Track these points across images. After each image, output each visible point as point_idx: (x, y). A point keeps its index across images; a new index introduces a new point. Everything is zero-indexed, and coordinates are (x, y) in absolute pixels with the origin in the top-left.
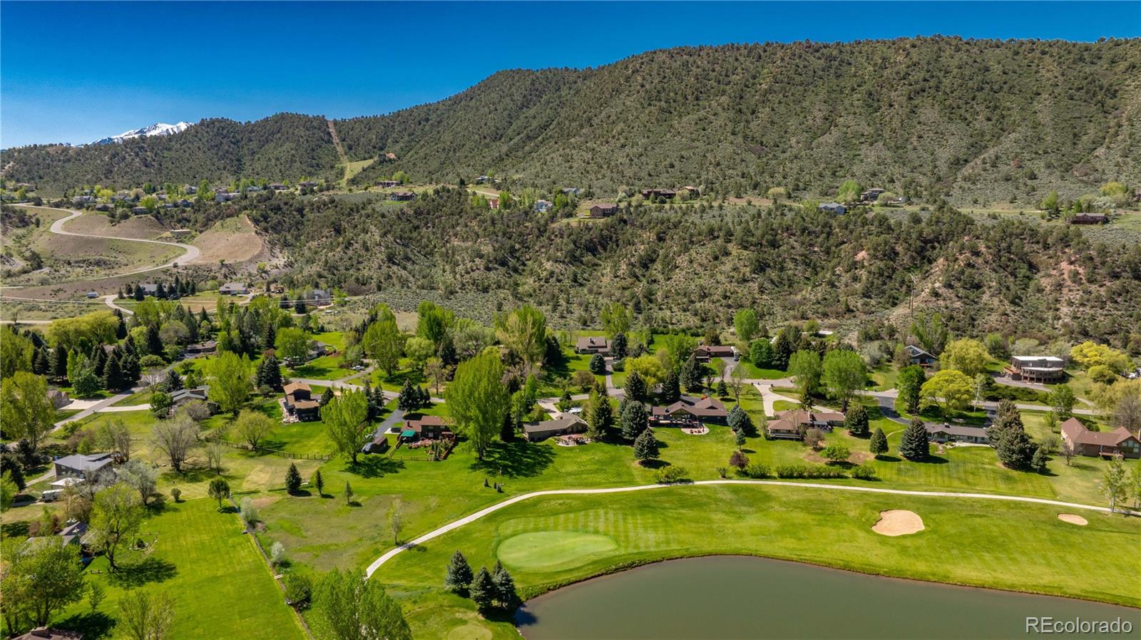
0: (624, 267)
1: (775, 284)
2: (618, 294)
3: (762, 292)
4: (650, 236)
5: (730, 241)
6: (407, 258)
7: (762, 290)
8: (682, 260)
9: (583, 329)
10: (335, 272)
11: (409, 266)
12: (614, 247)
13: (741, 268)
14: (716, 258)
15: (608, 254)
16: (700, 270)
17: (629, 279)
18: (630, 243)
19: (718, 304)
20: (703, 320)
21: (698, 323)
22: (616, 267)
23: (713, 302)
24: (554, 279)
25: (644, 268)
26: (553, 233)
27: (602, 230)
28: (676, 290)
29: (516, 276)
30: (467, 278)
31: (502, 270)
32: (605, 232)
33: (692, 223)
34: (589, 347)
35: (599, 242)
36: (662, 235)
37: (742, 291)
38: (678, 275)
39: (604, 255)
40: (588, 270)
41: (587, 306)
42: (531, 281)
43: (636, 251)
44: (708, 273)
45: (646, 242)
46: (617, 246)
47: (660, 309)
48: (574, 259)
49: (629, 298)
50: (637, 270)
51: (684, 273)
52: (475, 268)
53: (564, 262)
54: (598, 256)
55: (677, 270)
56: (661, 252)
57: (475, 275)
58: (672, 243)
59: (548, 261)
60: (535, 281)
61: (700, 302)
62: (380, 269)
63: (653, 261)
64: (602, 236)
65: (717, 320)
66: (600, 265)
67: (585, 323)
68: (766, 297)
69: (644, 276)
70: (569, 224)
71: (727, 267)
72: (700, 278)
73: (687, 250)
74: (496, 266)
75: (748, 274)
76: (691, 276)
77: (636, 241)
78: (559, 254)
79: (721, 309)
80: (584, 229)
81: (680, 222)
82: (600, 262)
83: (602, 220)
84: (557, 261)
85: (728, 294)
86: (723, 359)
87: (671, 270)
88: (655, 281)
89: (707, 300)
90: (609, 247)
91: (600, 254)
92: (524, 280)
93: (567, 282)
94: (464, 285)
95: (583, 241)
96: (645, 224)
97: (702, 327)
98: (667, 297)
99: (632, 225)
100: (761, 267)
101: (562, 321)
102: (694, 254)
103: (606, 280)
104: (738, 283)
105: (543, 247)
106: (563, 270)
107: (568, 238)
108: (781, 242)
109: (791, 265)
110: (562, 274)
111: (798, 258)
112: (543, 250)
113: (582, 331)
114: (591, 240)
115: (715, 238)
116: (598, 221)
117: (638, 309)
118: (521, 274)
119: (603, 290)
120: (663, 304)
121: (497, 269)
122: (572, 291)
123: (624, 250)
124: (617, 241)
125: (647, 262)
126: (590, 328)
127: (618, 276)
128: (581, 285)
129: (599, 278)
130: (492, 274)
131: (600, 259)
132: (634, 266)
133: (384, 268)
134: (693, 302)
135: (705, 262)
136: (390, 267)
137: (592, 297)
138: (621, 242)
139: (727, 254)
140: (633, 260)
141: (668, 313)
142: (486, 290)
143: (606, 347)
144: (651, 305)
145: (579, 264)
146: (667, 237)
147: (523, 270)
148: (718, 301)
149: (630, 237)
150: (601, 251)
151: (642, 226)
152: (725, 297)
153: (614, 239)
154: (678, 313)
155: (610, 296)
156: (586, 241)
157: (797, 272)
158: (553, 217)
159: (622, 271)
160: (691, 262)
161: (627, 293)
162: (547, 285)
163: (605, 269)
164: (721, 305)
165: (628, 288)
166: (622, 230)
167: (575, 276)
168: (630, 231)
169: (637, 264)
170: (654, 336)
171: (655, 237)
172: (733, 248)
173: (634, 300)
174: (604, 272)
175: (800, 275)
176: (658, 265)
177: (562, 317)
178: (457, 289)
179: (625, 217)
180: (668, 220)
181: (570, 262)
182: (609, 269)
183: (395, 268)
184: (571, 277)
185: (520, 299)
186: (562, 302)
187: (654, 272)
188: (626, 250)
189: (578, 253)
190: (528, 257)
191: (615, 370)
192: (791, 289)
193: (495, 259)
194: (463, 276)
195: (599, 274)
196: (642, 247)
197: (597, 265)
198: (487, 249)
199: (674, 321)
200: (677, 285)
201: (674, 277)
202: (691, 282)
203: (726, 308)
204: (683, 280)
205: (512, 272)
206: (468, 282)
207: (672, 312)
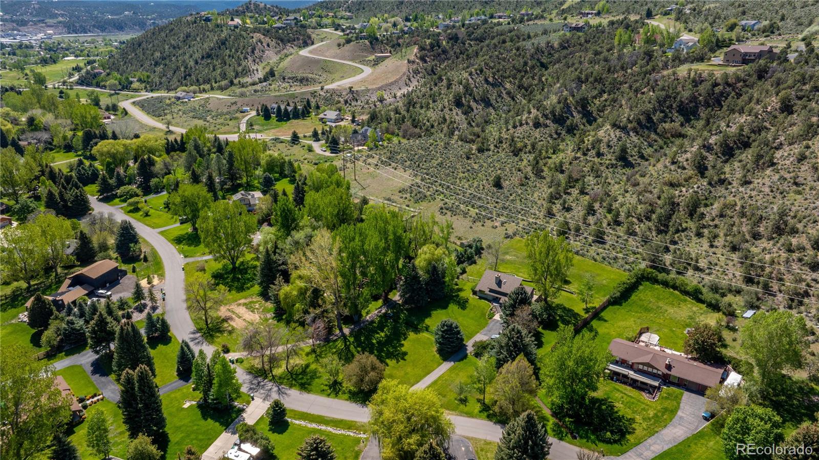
2: (657, 191)
6: (484, 100)
8: (790, 154)
10: (411, 108)
11: (479, 109)
16: (809, 177)
17: (688, 170)
19: (796, 256)
21: (738, 283)
23: (790, 251)
24: (595, 151)
25: (725, 155)
26: (647, 84)
28: (743, 207)
30: (510, 134)
31: (553, 128)
34: (491, 291)
38: (764, 180)
47: (699, 235)
48: (646, 125)
50: (711, 158)
51: (777, 177)
52: (524, 122)
53: (624, 128)
55: (769, 170)
57: (519, 131)
60: (574, 150)
61: (769, 239)
62: (442, 110)
63: (746, 146)
65: (775, 287)
72: (799, 193)
74: (548, 122)
76: (785, 186)
79: (796, 266)
84: (617, 126)
87: (761, 168)
88: (724, 182)
89: (783, 239)
91: (698, 119)
93: (609, 158)
94: (501, 142)
95: (678, 99)
97: (739, 292)
98: (721, 216)
101: (541, 222)
103: (659, 164)
110: (609, 146)
114: (694, 97)
117: (666, 227)
119: (644, 180)
120: (708, 227)
121: (547, 126)
125: (736, 146)
127: (677, 162)
128: (629, 165)
130: (537, 134)
132: (710, 149)
134: (757, 236)
136: (451, 110)
140: (712, 140)
141: (706, 244)
142: (517, 152)
145: (648, 132)
148: (802, 249)
154: (720, 250)
160: (802, 159)
162: (582, 158)
164: (800, 260)
167: (623, 151)
169: (717, 148)
170: (643, 286)
176: (748, 155)
181: (634, 129)
183: (455, 111)
184: (619, 152)
185: (539, 174)
191: (475, 352)
193: (552, 112)
194: (508, 130)
196: (743, 120)
197: (682, 136)
199: (702, 264)
200: (751, 197)
201: (756, 181)
202: (779, 196)
203: (807, 268)
204: (767, 190)
205: (564, 133)
206: (507, 139)
207: (712, 246)
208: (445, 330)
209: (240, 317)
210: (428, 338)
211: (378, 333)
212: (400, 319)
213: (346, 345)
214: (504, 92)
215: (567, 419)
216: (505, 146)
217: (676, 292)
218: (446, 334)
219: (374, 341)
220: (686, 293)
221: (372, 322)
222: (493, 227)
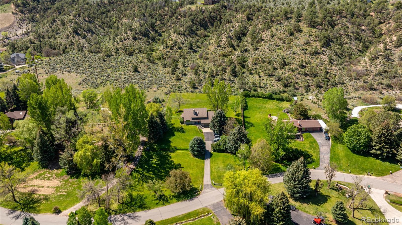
0: (225, 39)
1: (339, 56)
2: (220, 59)
3: (332, 63)
4: (242, 16)
5: (300, 21)
6: (89, 30)
7: (331, 62)
8: (266, 35)
9: (192, 92)
10: (41, 39)
11: (89, 35)
12: (218, 24)
13: (312, 42)
14: (292, 34)
15: (214, 29)
16: (280, 43)
17: (227, 49)
18: (229, 22)
19: (296, 72)
20: (286, 86)
21: (282, 89)
22: (219, 39)
23: (293, 71)
24: (177, 47)
25: (238, 40)
26: (180, 14)
27: (211, 13)
28: (262, 59)
29: (154, 43)
30: (121, 45)
31: (144, 39)
32: (213, 14)
33: (270, 8)
34: (193, 119)
35: (209, 20)
36: (250, 16)
37: (315, 61)
38: (263, 46)
39: (212, 29)
40: (201, 40)
41: (196, 71)
42: (161, 47)
43: (233, 28)
44: (286, 45)
45: (240, 21)
46: (221, 23)
47: (251, 74)
48: (192, 32)
49: (228, 64)
50: (233, 42)
51: (268, 45)
52: (126, 38)
53: (184, 35)
54: (208, 30)
55: (262, 43)
56: (250, 28)
57: (126, 43)
58: (258, 22)
59: (174, 33)
60: (164, 48)
61: (281, 69)
62: (68, 38)
63: (244, 35)
64: (211, 16)
65: (297, 86)
66: (209, 36)
67: (194, 87)
68: (336, 68)
69: (239, 46)
70: (190, 8)
71: (301, 41)
72: (280, 49)
73: (269, 27)
74: (140, 36)
75: (319, 48)
76: (273, 48)
77: (233, 20)
78: (181, 29)
79: (299, 76)
80: (199, 11)
81: (262, 7)
82: (209, 34)
83: (211, 6)
84: (179, 34)
85: (304, 64)
86: (313, 135)
87: (258, 42)
88: (246, 50)
89: (287, 67)
90: (215, 24)
91: (209, 28)
92: (157, 47)
93: (185, 49)
94: (118, 50)
95: (198, 20)
96: (238, 9)
97: (285, 92)
98: (255, 64)
99: (230, 9)
100: (327, 43)
101: (177, 83)
102: (275, 31)
103: (212, 48)
104: (311, 55)
105: (173, 23)
106: (183, 40)
107: (189, 17)
108: (336, 23)
109: (346, 40)
110: (182, 44)
111: (351, 34)
112: (173, 26)
113: (191, 94)
114: (204, 19)
115: (288, 19)
116: (208, 7)
117: (234, 73)
118: (157, 42)
119: (209, 56)
120: (253, 70)
121: (141, 39)
122: (188, 56)
123: (224, 26)
124: (220, 19)
125: (241, 35)
126: (198, 91)
127: (220, 46)
128: (195, 51)
129: (207, 47)
130: (137, 43)
131: (209, 32)
132: (231, 38)
133: (70, 37)
134: (275, 69)
135: (283, 36)
136: (74, 37)
137: (201, 61)
138: (223, 21)
139: (300, 31)
140: (231, 34)
141: (257, 77)
142: (131, 54)
143: (207, 118)
144: (244, 70)
145: (194, 36)
146: (254, 18)
147: (159, 40)
148: (297, 69)
149: (228, 17)
150: (210, 27)
151: (236, 10)
152: (303, 67)
153: (218, 18)
154: (264, 78)
155: (214, 61)
156: (200, 19)
157: (352, 46)
158: (182, 4)
159: (223, 42)
160: (273, 36)
161: (226, 60)
162: (171, 51)
163: (211, 39)
164: (299, 74)
165: (227, 55)
166: (224, 12)
167: (191, 45)
168: (229, 13)
169: (234, 37)
170: (248, 99)
171: (246, 17)
172: (304, 27)
173: (232, 66)
174: (211, 41)
175: (355, 48)
176: (248, 38)
177: (178, 79)
178: (113, 53)
179: (226, 4)
180: (254, 6)
181: (188, 35)
182: (214, 40)
183: (77, 37)
184: (188, 46)
185: (153, 62)
186: (180, 65)
187: (246, 43)
188: (226, 26)
189: (194, 28)
190: (164, 30)
191: (215, 151)
192: (351, 60)
193: (140, 32)
194: (118, 43)
195: (208, 43)
196: (237, 25)
197: (206, 36)
198: (136, 25)
199: (262, 85)
200: (263, 54)
201: (260, 48)
202: (274, 52)
203: (303, 76)
204: (268, 50)
205: (150, 41)
206: (121, 48)
207: (260, 77)
208: (199, 143)
209: (43, 187)
210: (183, 153)
211: (152, 161)
212: (156, 149)
213: (140, 174)
214: (97, 26)
215: (284, 162)
216: (121, 52)
217: (260, 98)
218: (200, 145)
219: (155, 165)
220: (265, 98)
221: (142, 156)
222: (154, 91)
